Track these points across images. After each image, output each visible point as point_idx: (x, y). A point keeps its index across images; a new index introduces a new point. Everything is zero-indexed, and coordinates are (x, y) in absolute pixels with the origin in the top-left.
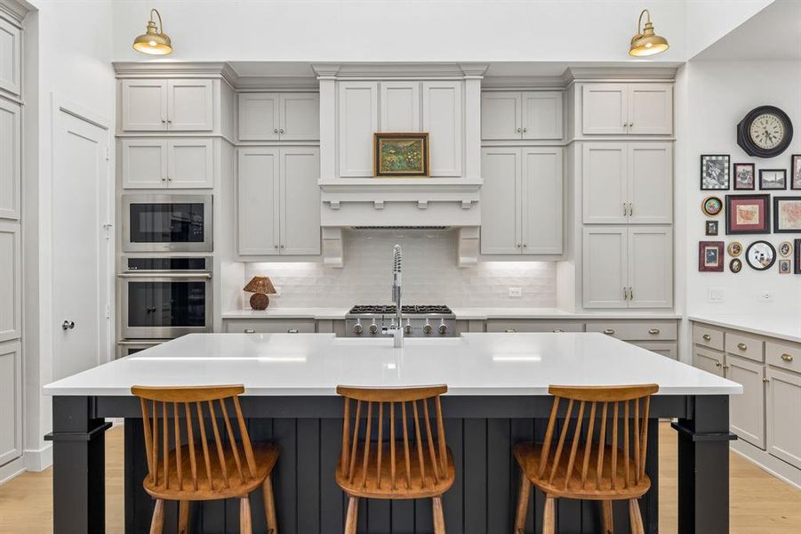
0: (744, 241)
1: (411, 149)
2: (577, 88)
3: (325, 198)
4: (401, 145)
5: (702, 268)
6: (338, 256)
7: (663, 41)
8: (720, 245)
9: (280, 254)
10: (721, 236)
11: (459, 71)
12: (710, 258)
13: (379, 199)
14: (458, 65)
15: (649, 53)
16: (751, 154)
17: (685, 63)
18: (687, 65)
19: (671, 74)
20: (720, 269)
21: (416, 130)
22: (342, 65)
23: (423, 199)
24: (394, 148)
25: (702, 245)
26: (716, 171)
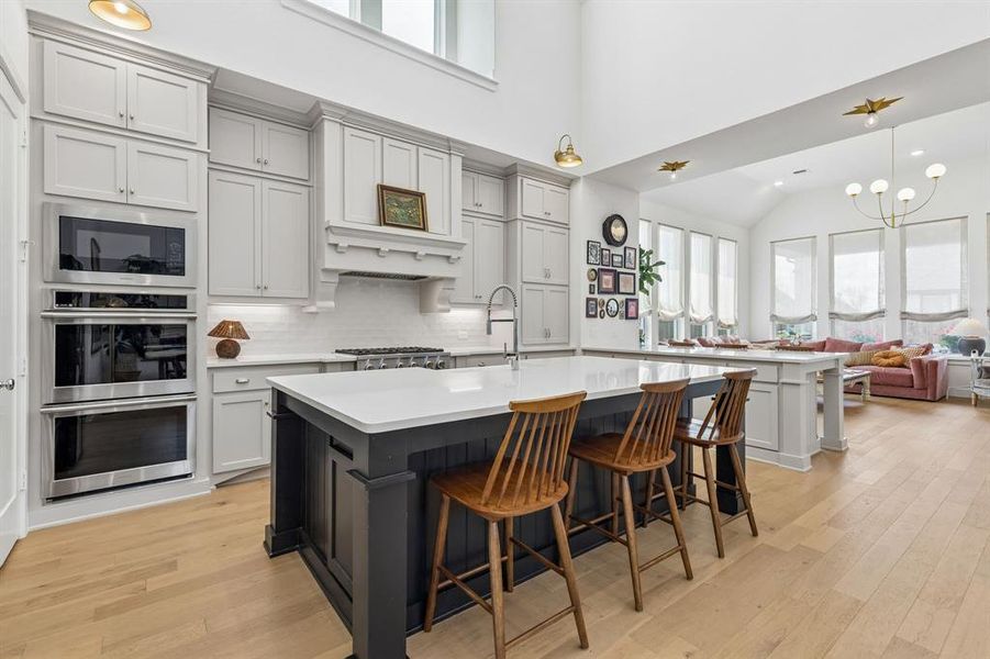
0: (606, 298)
1: (410, 205)
2: (519, 179)
3: (333, 239)
4: (402, 199)
5: (588, 316)
6: (329, 300)
7: (580, 159)
8: (595, 300)
9: (261, 295)
10: (596, 296)
11: (448, 145)
12: (593, 309)
13: (385, 247)
14: (448, 140)
15: (569, 165)
16: (609, 243)
17: (579, 178)
18: (582, 180)
19: (568, 182)
20: (595, 316)
21: (414, 189)
22: (350, 111)
23: (422, 251)
24: (397, 201)
25: (588, 300)
26: (594, 252)
